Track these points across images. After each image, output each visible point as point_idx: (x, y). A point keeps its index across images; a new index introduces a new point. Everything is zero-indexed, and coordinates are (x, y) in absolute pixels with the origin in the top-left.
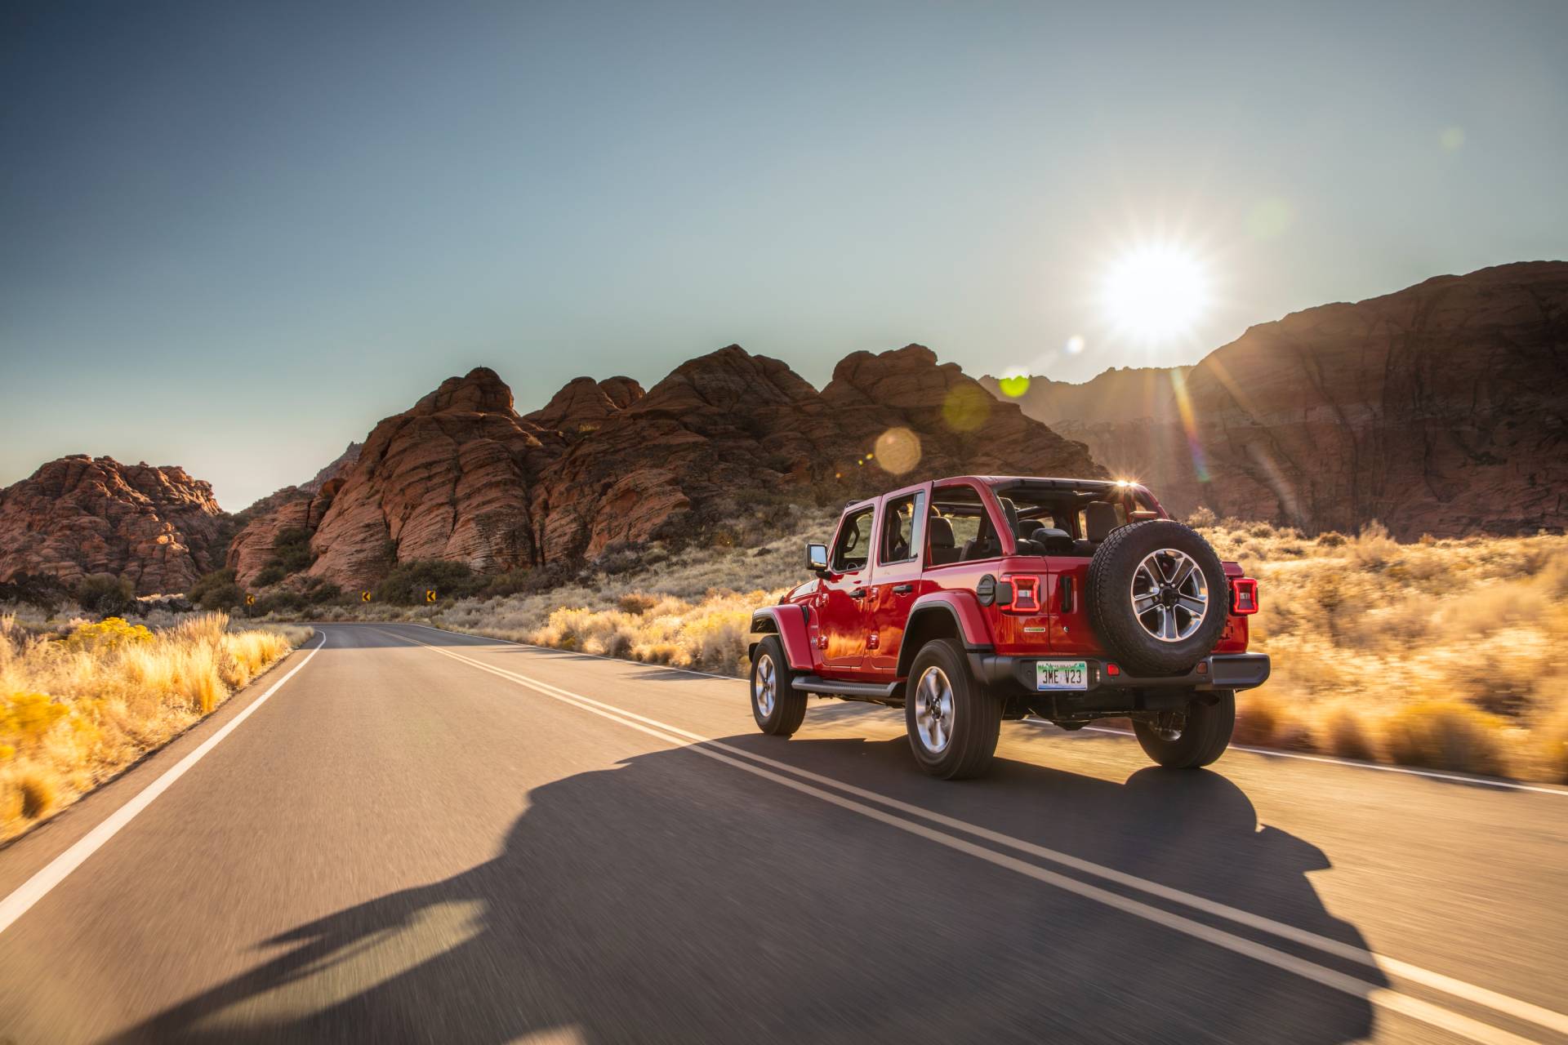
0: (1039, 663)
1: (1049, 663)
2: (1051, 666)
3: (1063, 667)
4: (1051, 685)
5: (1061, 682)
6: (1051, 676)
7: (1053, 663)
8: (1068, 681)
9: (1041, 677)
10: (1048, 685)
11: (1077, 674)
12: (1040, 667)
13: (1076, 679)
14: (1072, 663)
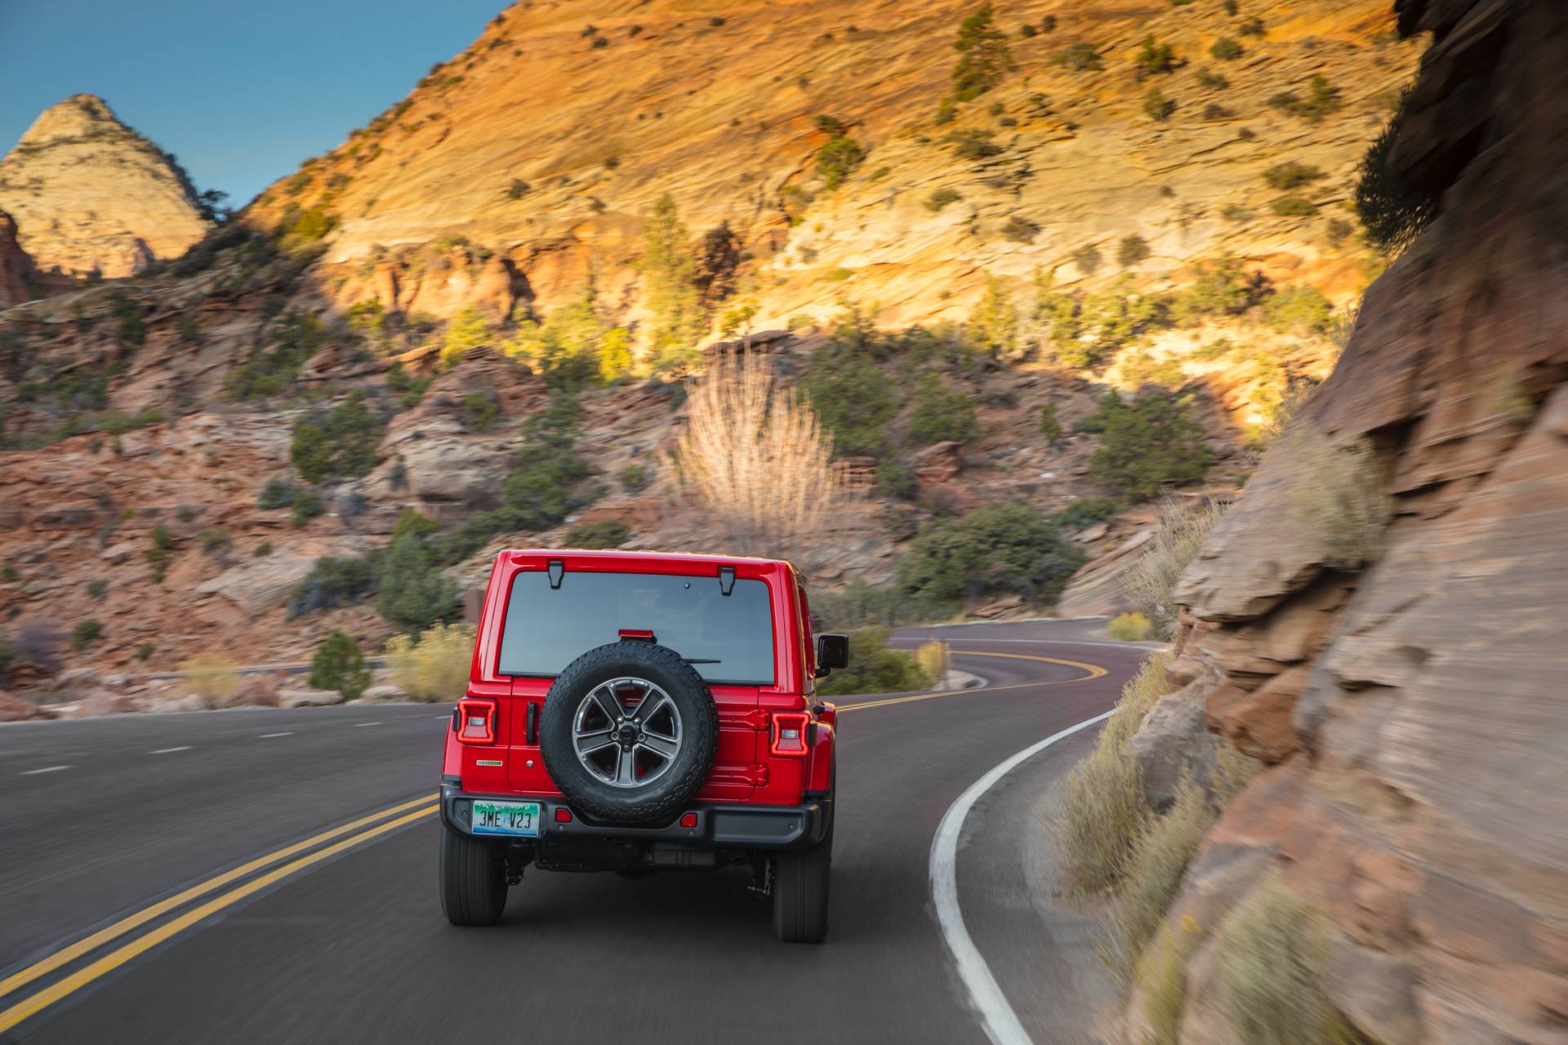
0: (477, 803)
1: (490, 803)
2: (492, 807)
3: (507, 809)
4: (491, 828)
5: (503, 824)
6: (491, 818)
7: (495, 804)
8: (512, 825)
9: (478, 819)
10: (486, 827)
11: (526, 819)
12: (477, 807)
13: (524, 823)
14: (520, 805)
